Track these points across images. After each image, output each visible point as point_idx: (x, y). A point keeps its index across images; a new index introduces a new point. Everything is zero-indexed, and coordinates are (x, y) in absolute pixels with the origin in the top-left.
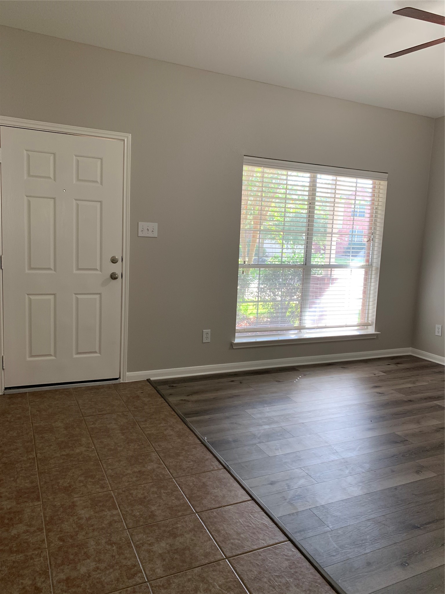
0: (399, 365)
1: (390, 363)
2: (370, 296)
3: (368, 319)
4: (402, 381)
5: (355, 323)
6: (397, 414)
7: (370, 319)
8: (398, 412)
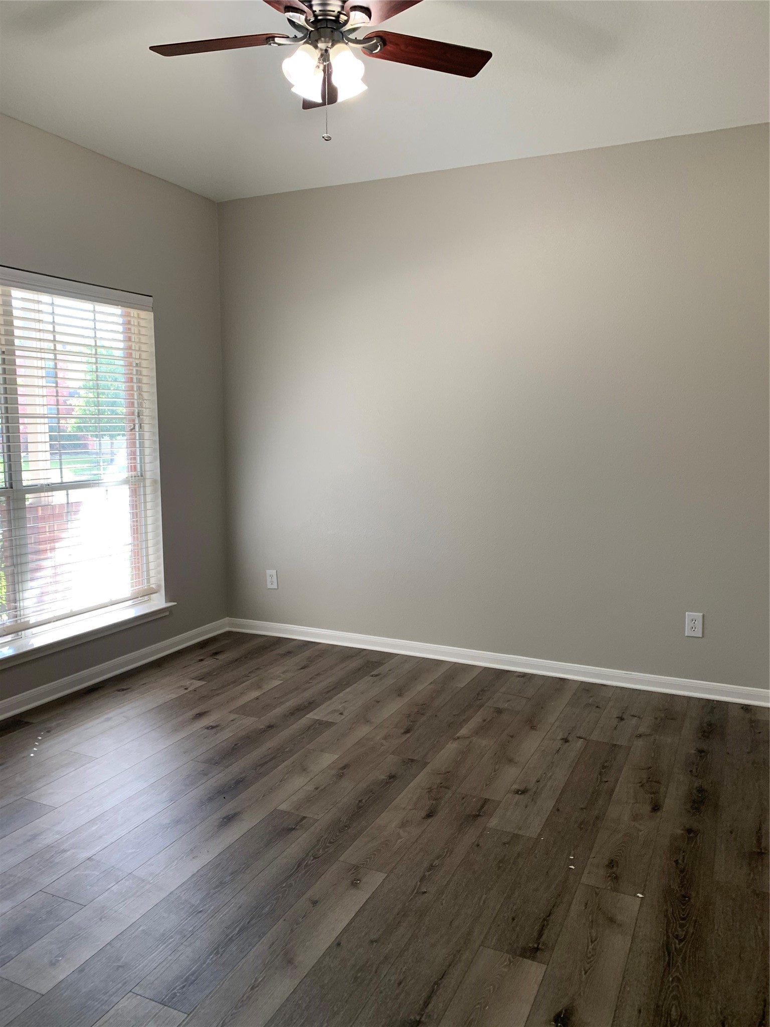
0: (220, 657)
1: (202, 658)
2: (146, 536)
3: (148, 581)
4: (239, 688)
5: (128, 593)
6: (262, 765)
7: (153, 580)
8: (262, 758)
